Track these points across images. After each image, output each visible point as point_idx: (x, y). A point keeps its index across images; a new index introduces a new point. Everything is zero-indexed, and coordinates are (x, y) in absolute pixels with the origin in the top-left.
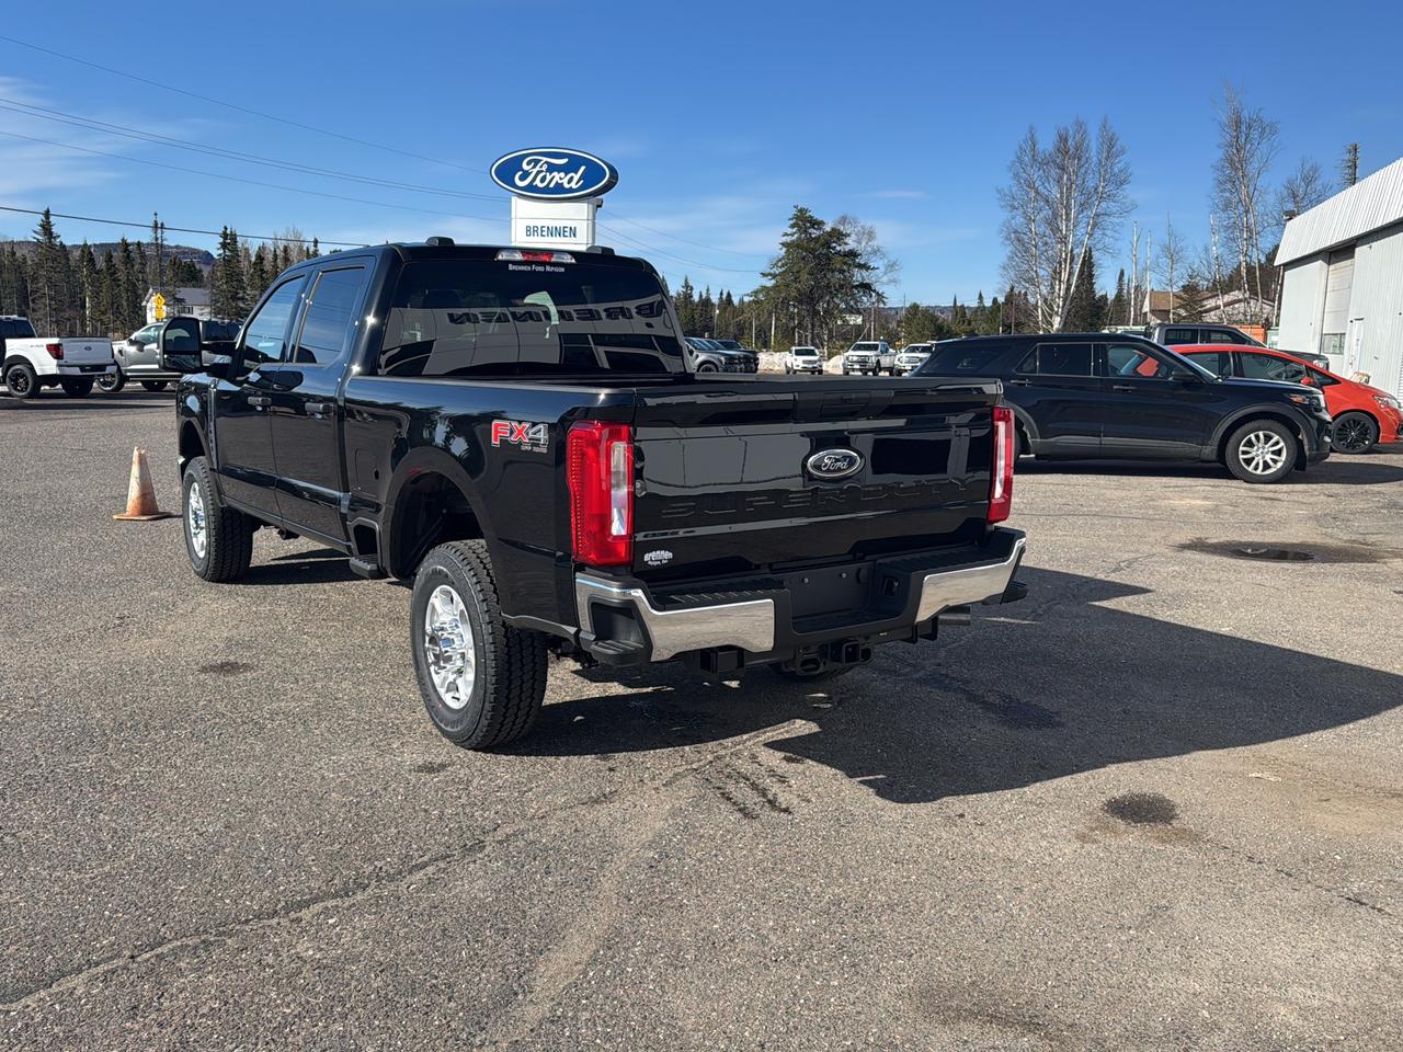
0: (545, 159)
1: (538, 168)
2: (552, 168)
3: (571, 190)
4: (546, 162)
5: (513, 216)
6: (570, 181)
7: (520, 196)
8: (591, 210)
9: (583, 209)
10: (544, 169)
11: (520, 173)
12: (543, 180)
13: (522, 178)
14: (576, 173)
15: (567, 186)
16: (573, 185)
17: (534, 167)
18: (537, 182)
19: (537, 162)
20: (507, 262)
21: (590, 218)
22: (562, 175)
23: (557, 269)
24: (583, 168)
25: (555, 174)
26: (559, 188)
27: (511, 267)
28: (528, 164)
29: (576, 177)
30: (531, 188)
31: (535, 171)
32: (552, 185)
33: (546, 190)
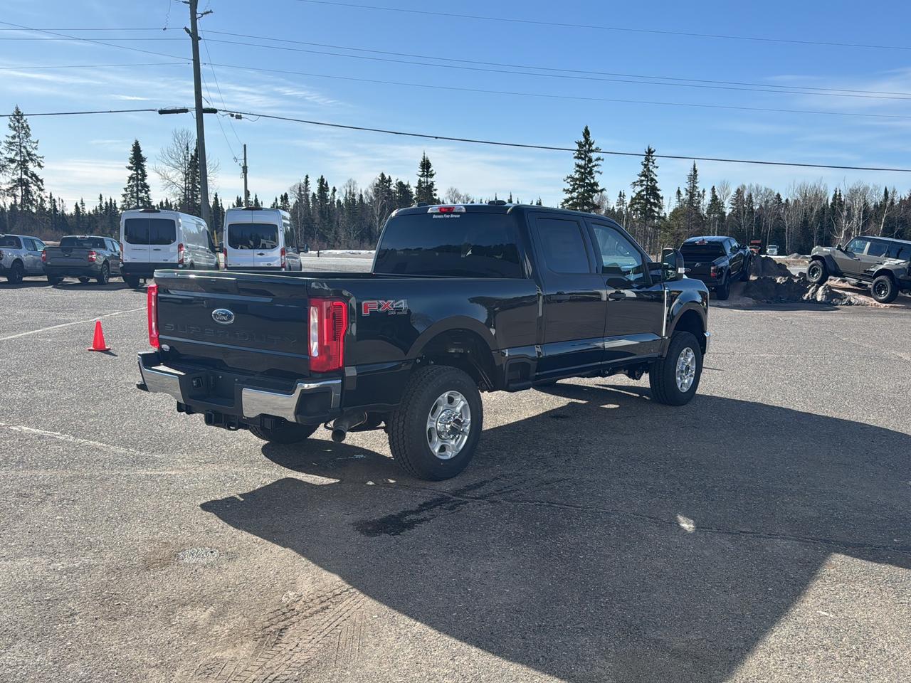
20: (432, 214)
23: (455, 216)
27: (434, 216)
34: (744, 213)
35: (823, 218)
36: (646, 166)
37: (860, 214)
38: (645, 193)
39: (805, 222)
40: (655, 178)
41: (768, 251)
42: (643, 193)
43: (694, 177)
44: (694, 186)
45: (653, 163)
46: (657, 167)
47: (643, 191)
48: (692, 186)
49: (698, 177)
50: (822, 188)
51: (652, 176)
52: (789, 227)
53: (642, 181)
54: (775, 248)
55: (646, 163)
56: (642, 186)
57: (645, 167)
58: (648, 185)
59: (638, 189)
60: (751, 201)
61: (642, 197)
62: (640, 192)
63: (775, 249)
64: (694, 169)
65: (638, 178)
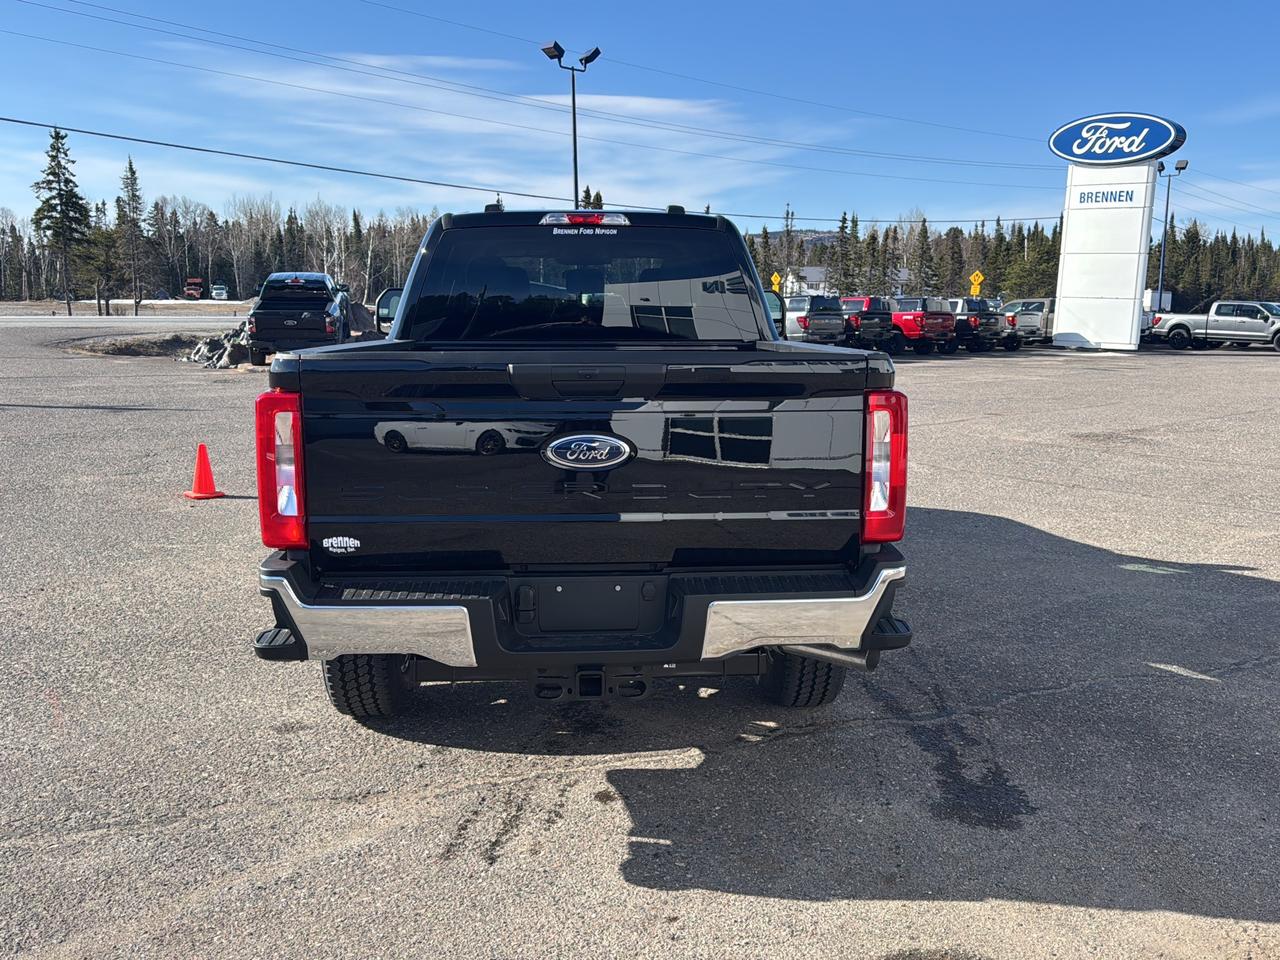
0: (1106, 125)
1: (1097, 135)
2: (1112, 133)
3: (1131, 154)
4: (1107, 128)
5: (1068, 184)
6: (1130, 145)
7: (1077, 164)
8: (1151, 174)
9: (1142, 172)
10: (1104, 135)
11: (1079, 141)
12: (1101, 147)
13: (1080, 146)
14: (1138, 136)
15: (1127, 150)
16: (1134, 149)
17: (1093, 134)
18: (1096, 149)
19: (1097, 129)
20: (552, 226)
21: (1150, 180)
22: (1123, 139)
23: (607, 232)
24: (1146, 131)
25: (1116, 138)
26: (1119, 153)
27: (556, 231)
28: (1088, 131)
29: (1138, 140)
30: (1089, 155)
31: (1094, 137)
32: (1111, 151)
33: (1105, 156)
34: (170, 238)
35: (282, 247)
36: (54, 158)
37: (340, 245)
38: (57, 201)
39: (258, 254)
40: (72, 178)
41: (213, 294)
42: (53, 202)
43: (131, 180)
44: (134, 195)
45: (66, 155)
46: (73, 162)
47: (54, 198)
48: (131, 194)
49: (138, 181)
50: (273, 206)
51: (67, 176)
52: (238, 261)
53: (50, 182)
54: (223, 289)
55: (54, 154)
56: (50, 189)
57: (53, 161)
58: (61, 190)
59: (46, 194)
60: (177, 222)
61: (53, 208)
62: (48, 200)
63: (224, 292)
64: (131, 169)
65: (43, 177)
